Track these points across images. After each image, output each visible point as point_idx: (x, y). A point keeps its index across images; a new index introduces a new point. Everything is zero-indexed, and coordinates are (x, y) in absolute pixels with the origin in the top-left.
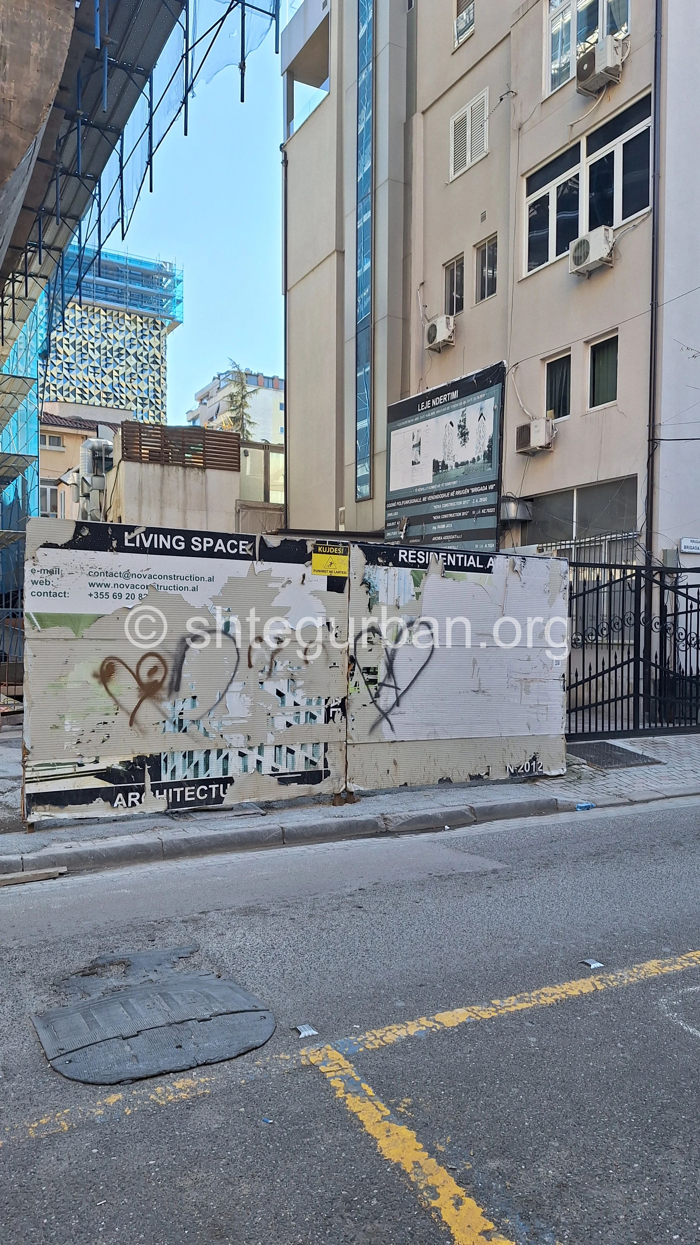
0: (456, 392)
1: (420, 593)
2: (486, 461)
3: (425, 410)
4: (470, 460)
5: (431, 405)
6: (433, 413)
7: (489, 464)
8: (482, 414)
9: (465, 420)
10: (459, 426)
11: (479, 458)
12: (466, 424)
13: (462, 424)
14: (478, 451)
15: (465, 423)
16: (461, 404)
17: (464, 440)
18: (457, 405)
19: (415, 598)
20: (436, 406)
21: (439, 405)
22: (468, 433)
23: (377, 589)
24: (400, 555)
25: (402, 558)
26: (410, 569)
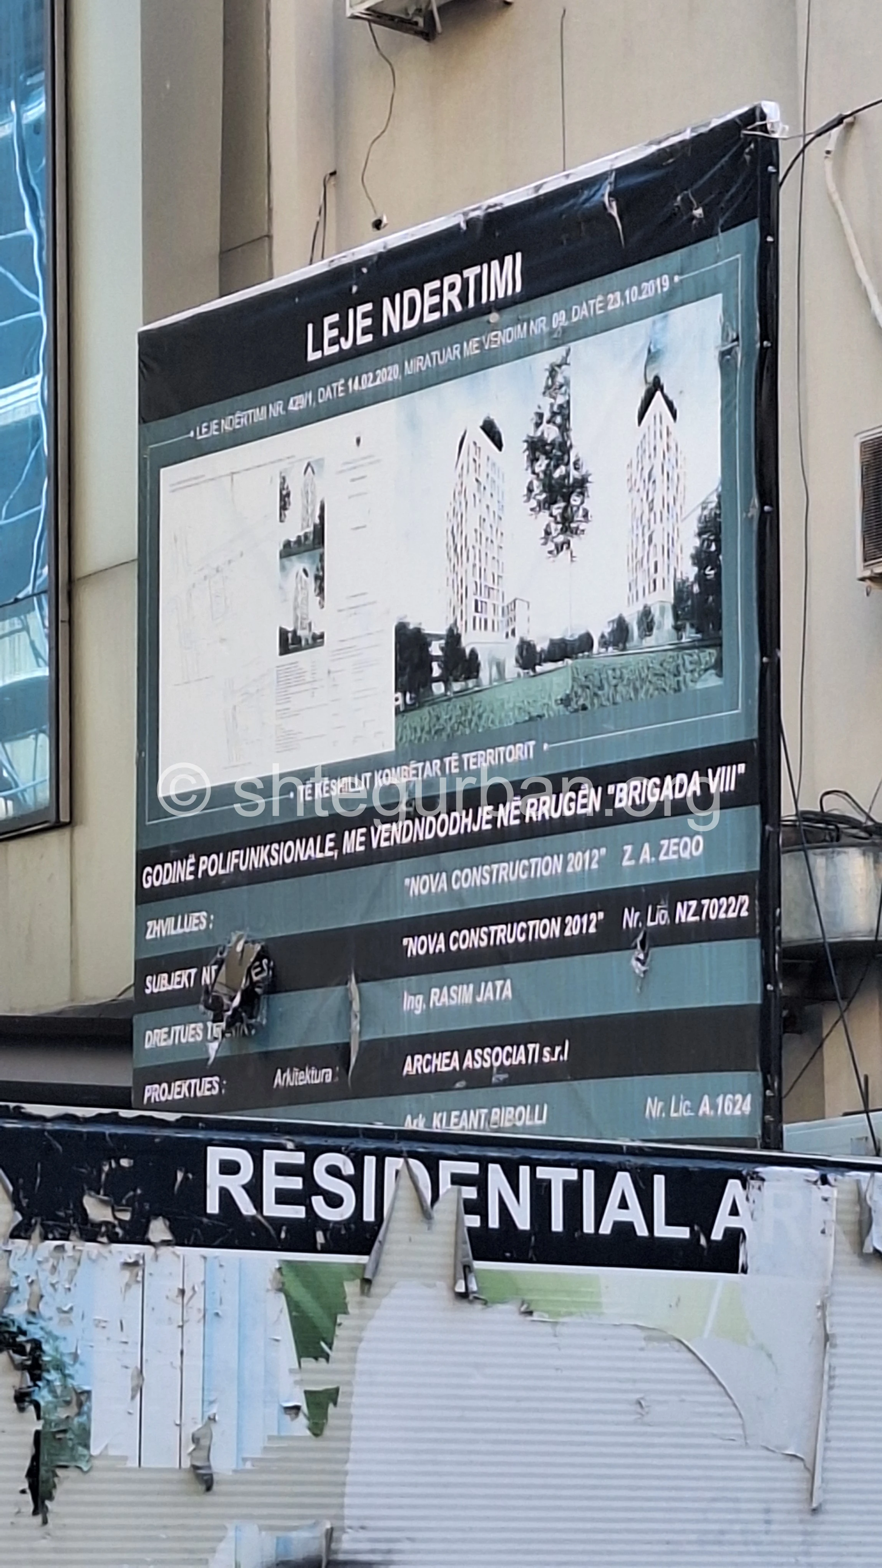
0: (514, 264)
1: (332, 1396)
2: (689, 635)
3: (343, 357)
4: (600, 628)
5: (375, 329)
6: (389, 374)
7: (708, 656)
8: (656, 386)
9: (562, 414)
10: (536, 447)
11: (647, 623)
12: (575, 437)
13: (551, 433)
14: (643, 582)
15: (564, 429)
16: (539, 326)
17: (566, 522)
18: (519, 332)
19: (300, 1426)
20: (405, 337)
21: (422, 330)
22: (581, 484)
23: (79, 1382)
24: (215, 1180)
25: (225, 1195)
26: (273, 1258)
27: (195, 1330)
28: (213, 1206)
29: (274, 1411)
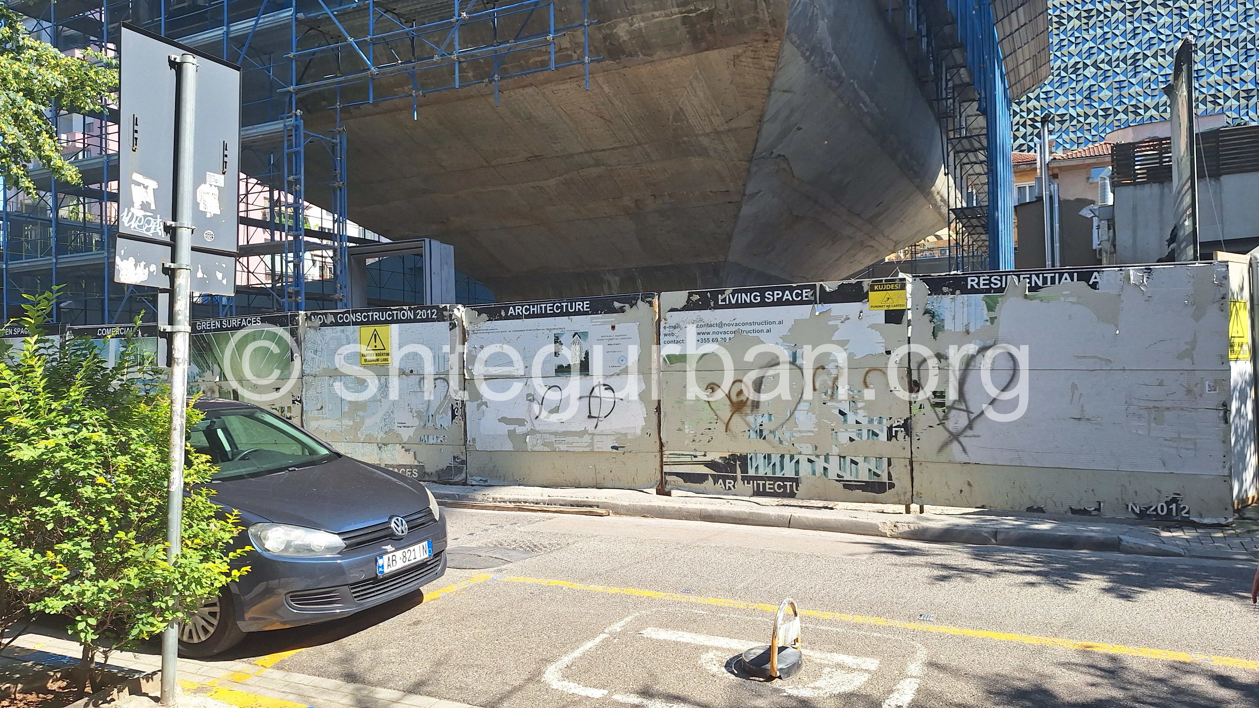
19: (989, 323)
23: (942, 317)
24: (970, 283)
25: (972, 285)
26: (983, 295)
27: (966, 308)
28: (969, 287)
29: (983, 321)
